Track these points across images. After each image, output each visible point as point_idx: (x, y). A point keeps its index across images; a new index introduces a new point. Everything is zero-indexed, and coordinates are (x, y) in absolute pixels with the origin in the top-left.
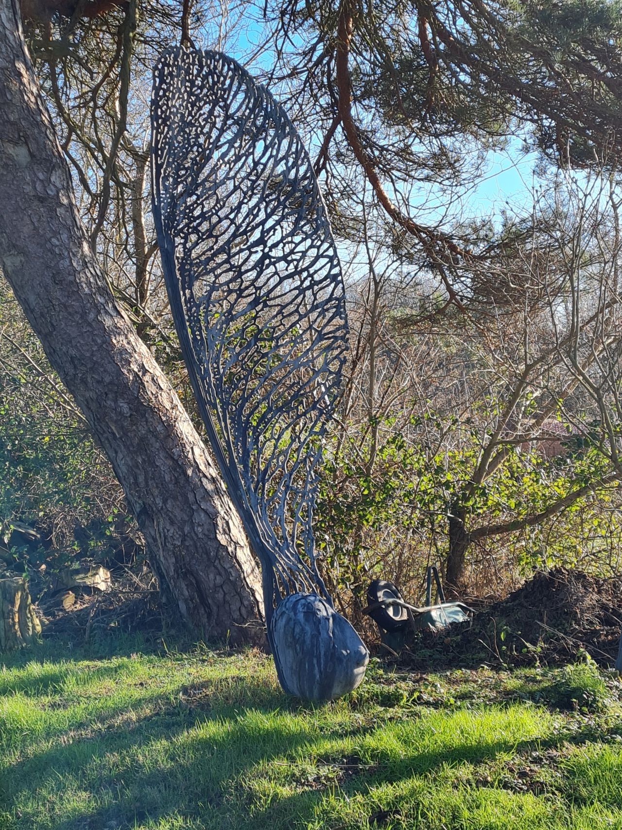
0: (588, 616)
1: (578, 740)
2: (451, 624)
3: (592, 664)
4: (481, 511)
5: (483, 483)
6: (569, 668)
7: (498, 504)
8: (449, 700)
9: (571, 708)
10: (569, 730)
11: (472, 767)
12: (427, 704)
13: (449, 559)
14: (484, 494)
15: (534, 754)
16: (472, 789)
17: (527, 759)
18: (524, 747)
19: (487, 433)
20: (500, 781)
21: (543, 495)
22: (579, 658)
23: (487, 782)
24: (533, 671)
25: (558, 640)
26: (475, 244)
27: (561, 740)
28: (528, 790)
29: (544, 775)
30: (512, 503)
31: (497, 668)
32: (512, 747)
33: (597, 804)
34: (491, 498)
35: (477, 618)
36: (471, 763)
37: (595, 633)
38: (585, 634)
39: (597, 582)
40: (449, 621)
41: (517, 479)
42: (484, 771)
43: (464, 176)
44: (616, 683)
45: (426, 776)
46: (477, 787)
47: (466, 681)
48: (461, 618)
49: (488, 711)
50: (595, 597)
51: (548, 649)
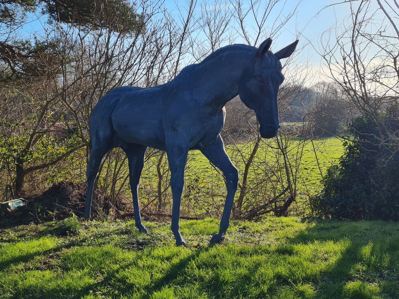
0: (74, 199)
1: (68, 247)
2: (17, 207)
3: (75, 217)
4: (30, 161)
5: (31, 149)
6: (66, 220)
7: (37, 157)
8: (15, 239)
9: (66, 235)
10: (64, 243)
11: (24, 264)
12: (5, 241)
13: (16, 181)
14: (31, 154)
15: (50, 255)
16: (23, 272)
17: (47, 257)
18: (46, 253)
19: (32, 129)
20: (35, 267)
21: (56, 153)
22: (70, 215)
23: (30, 268)
24: (52, 222)
25: (62, 209)
26: (23, 50)
27: (61, 248)
28: (47, 269)
29: (54, 262)
30: (44, 157)
31: (37, 223)
32: (41, 253)
33: (74, 270)
34: (34, 155)
35: (29, 204)
36: (24, 262)
37: (77, 205)
38: (73, 206)
39: (78, 185)
40: (16, 206)
41: (45, 147)
42: (29, 265)
43: (16, 21)
44: (84, 223)
45: (3, 271)
46: (26, 271)
47: (23, 230)
48: (22, 205)
49: (31, 241)
50: (77, 191)
51: (58, 213)
